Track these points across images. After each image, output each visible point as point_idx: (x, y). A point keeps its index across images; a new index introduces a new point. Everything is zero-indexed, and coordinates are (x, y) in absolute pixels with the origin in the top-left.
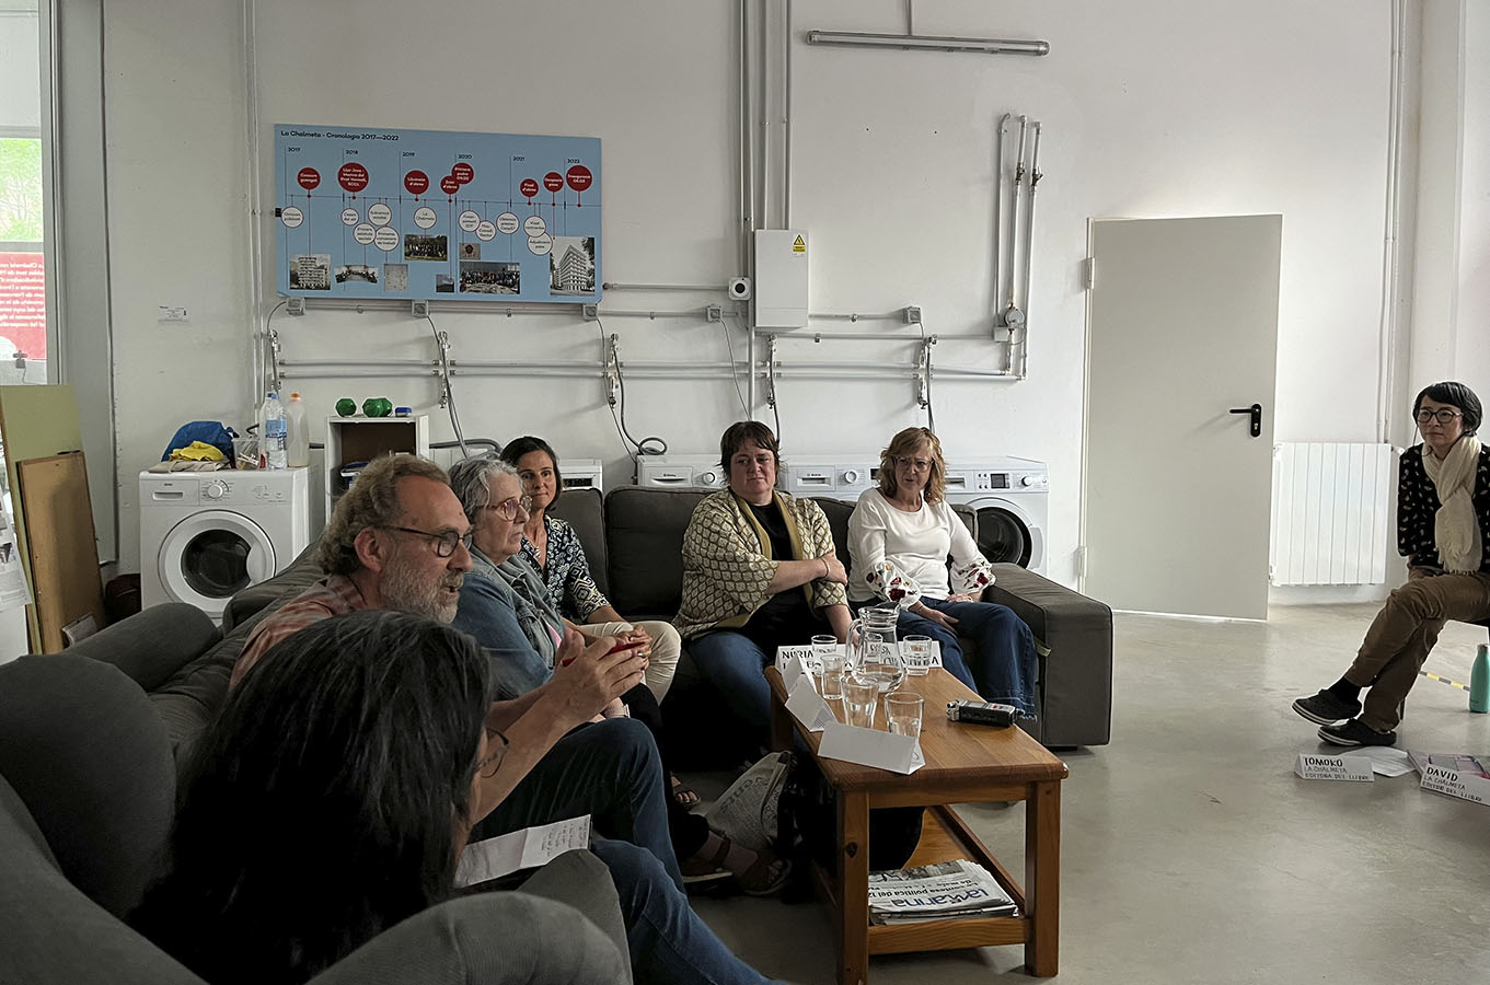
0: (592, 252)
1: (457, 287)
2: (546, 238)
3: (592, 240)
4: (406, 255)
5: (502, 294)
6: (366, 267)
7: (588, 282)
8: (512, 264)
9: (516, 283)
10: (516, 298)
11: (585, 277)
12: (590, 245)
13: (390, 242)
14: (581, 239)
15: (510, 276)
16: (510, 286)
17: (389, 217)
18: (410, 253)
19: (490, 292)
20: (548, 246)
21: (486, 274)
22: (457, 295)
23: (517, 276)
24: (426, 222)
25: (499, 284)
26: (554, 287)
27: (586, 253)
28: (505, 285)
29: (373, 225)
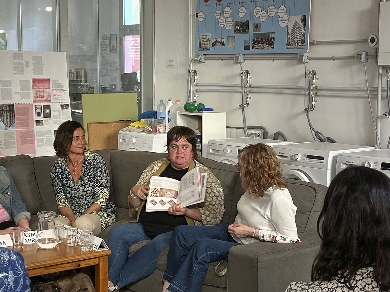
0: (305, 24)
1: (251, 47)
2: (286, 17)
3: (305, 16)
4: (235, 31)
5: (268, 49)
6: (222, 38)
7: (302, 41)
8: (272, 33)
9: (273, 43)
10: (272, 51)
11: (301, 38)
12: (304, 20)
13: (230, 26)
14: (300, 16)
15: (271, 39)
16: (271, 45)
17: (230, 12)
18: (236, 30)
19: (263, 49)
20: (286, 22)
21: (262, 39)
22: (251, 51)
23: (274, 40)
24: (242, 14)
25: (266, 44)
26: (288, 44)
27: (302, 24)
28: (268, 44)
29: (225, 17)
